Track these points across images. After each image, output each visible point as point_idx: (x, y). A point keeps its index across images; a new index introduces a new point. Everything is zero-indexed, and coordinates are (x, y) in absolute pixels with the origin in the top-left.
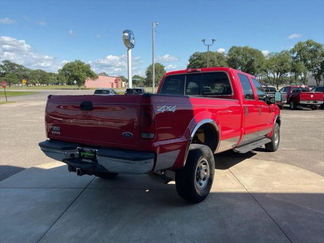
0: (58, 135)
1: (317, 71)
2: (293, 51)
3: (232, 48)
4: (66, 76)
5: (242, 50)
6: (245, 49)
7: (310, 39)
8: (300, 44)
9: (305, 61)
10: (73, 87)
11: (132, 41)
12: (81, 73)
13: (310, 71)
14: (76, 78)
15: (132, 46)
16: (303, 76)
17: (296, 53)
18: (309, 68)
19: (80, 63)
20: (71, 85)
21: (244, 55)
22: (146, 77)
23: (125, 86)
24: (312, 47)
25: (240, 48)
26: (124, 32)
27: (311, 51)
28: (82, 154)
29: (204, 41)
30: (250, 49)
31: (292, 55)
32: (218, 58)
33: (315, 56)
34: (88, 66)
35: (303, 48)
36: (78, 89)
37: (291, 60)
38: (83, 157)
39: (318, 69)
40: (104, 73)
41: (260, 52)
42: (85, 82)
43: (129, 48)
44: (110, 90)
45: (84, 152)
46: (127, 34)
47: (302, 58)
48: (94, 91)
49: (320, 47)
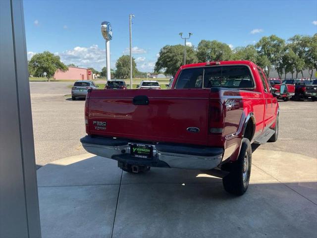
0: (103, 130)
1: (279, 64)
2: (258, 46)
3: (202, 42)
4: (34, 67)
5: (210, 44)
6: (214, 43)
7: (274, 35)
8: (264, 39)
9: (269, 55)
10: (41, 79)
11: (111, 33)
12: (50, 65)
13: (273, 64)
14: (45, 70)
15: (110, 38)
16: (267, 69)
17: (261, 47)
18: (273, 61)
19: (49, 55)
20: (38, 76)
21: (212, 49)
22: (116, 69)
23: (95, 78)
24: (275, 42)
25: (209, 42)
26: (103, 24)
27: (274, 46)
28: (134, 150)
29: (181, 34)
30: (219, 43)
31: (257, 49)
32: (188, 51)
33: (277, 51)
34: (58, 58)
35: (267, 43)
36: (48, 81)
37: (256, 54)
38: (136, 153)
39: (280, 62)
40: (73, 65)
41: (228, 46)
42: (54, 73)
43: (107, 40)
44: (91, 83)
45: (137, 147)
46: (105, 26)
47: (266, 52)
48: (74, 83)
49: (282, 42)
